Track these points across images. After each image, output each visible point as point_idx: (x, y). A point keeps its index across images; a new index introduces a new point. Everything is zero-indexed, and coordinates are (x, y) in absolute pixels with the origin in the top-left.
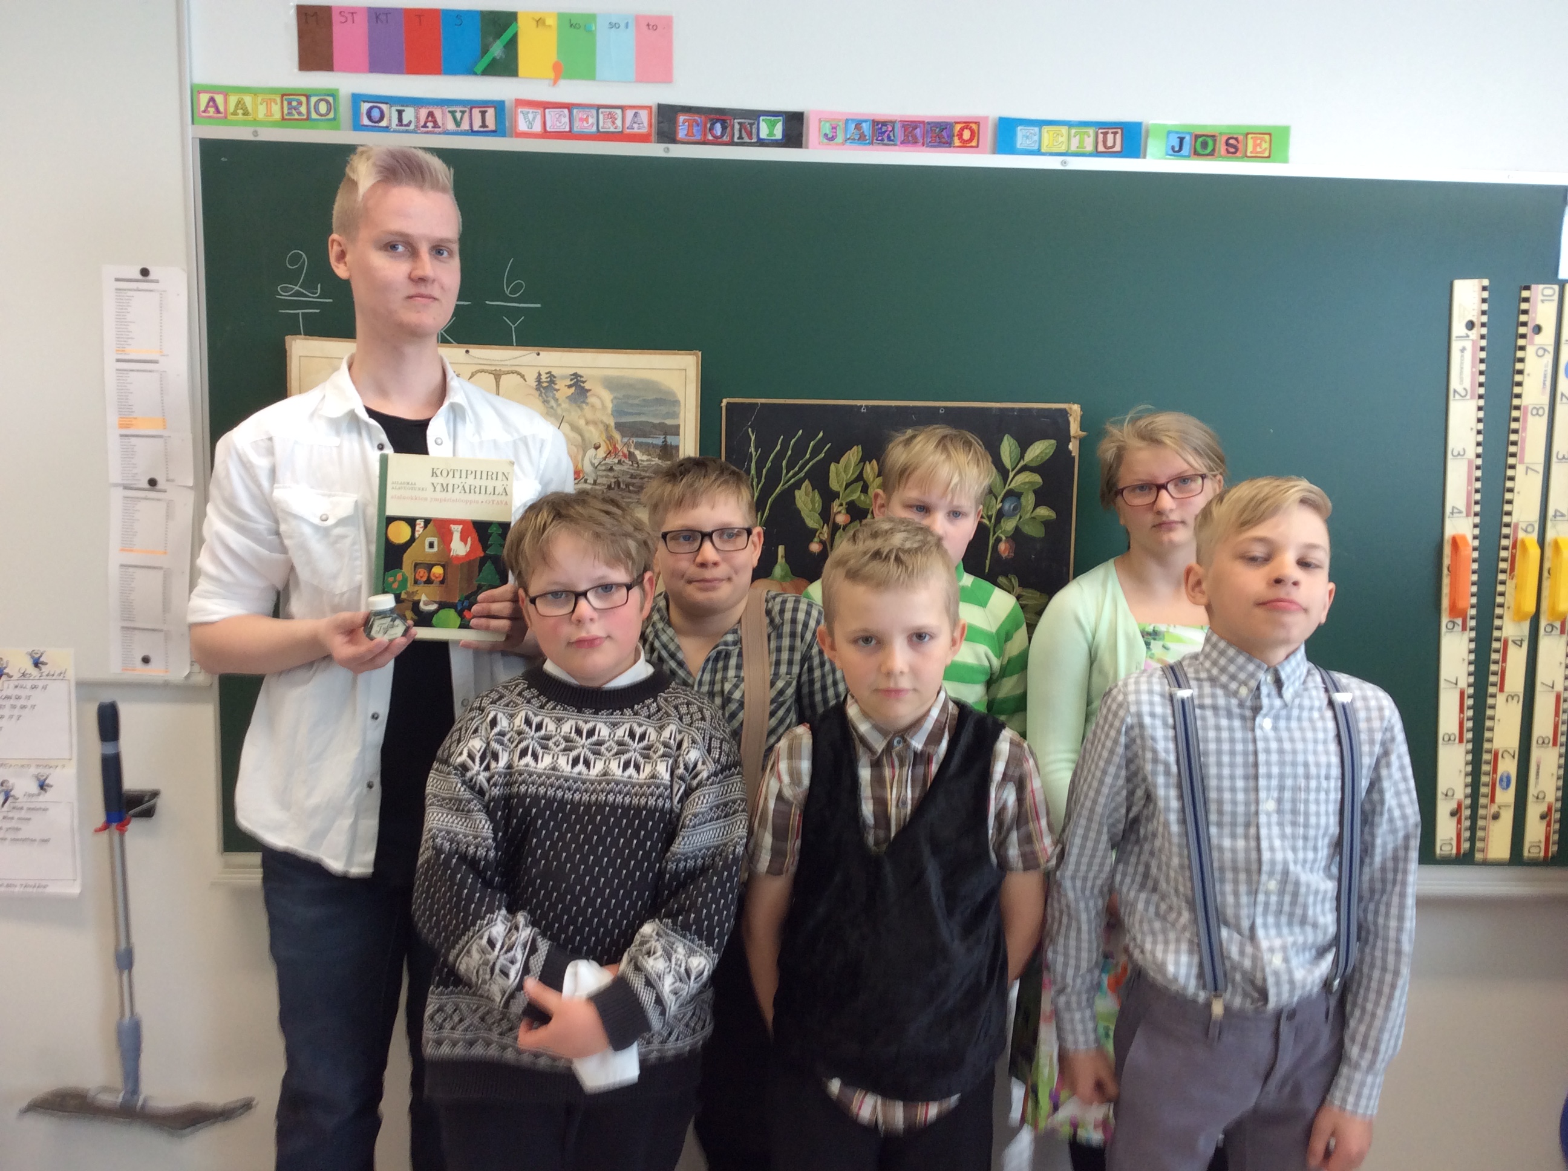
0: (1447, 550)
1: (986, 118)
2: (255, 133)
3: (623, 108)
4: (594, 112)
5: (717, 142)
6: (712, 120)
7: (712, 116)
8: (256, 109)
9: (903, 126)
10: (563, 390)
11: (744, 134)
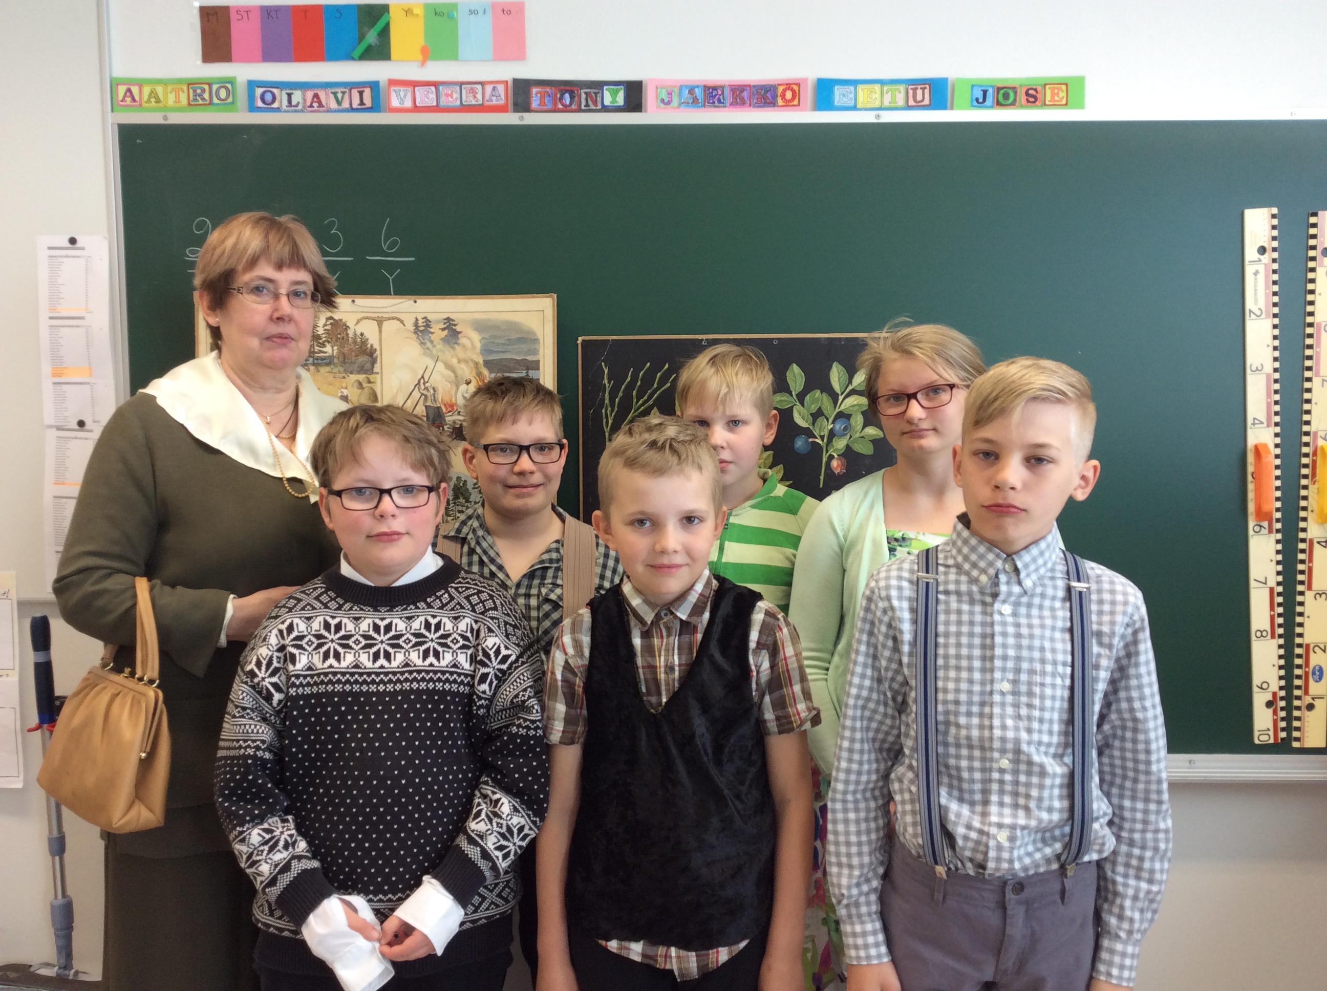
0: (1251, 458)
1: (806, 80)
2: (165, 118)
3: (482, 84)
4: (458, 88)
5: (566, 109)
6: (561, 91)
7: (562, 87)
8: (166, 96)
9: (732, 90)
10: (438, 333)
11: (590, 102)
